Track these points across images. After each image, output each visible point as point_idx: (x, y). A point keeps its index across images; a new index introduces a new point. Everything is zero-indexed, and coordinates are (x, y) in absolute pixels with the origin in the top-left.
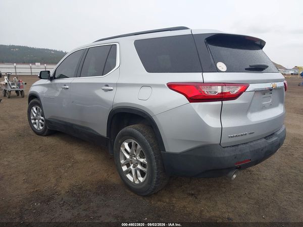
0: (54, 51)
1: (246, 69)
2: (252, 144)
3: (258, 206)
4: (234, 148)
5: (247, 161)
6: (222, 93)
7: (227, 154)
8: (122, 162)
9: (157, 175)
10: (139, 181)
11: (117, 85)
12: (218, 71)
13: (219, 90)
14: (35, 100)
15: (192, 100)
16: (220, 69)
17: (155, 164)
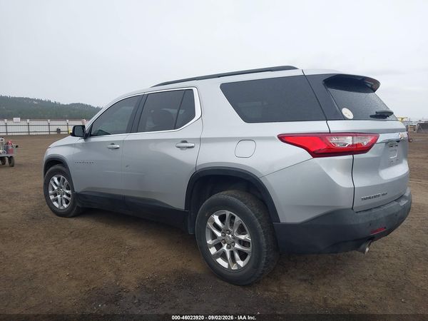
0: (38, 100)
1: (371, 116)
2: (385, 208)
3: (390, 289)
4: (367, 213)
5: (380, 229)
6: (353, 145)
7: (361, 220)
8: (210, 242)
9: (267, 254)
10: (238, 265)
11: (200, 140)
12: (345, 119)
13: (349, 141)
14: (57, 167)
15: (315, 154)
16: (346, 116)
17: (263, 240)
